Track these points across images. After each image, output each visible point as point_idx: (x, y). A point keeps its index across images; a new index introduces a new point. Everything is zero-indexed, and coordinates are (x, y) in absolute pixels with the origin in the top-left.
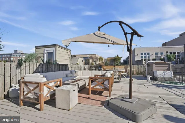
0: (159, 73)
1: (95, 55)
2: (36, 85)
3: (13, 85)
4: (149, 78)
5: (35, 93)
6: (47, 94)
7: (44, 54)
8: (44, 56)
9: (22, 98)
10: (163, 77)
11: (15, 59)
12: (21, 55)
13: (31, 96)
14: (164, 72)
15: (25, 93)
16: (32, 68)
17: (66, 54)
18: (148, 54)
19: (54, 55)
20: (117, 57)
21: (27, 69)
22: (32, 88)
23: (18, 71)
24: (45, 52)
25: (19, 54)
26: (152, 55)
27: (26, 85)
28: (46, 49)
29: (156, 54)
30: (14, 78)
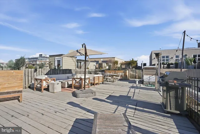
0: (146, 78)
1: (114, 58)
2: (40, 80)
3: (32, 81)
4: (137, 82)
5: (40, 84)
6: (46, 85)
7: (55, 61)
8: (55, 63)
9: (35, 87)
10: (148, 81)
11: (40, 63)
12: (45, 58)
13: (39, 86)
14: (149, 77)
15: (36, 84)
16: (43, 72)
17: (72, 60)
18: (167, 57)
19: (61, 62)
20: (132, 60)
21: (40, 72)
22: (39, 82)
23: (35, 73)
24: (56, 60)
25: (44, 58)
26: (172, 58)
27: (37, 80)
28: (56, 58)
29: (177, 57)
30: (33, 77)
